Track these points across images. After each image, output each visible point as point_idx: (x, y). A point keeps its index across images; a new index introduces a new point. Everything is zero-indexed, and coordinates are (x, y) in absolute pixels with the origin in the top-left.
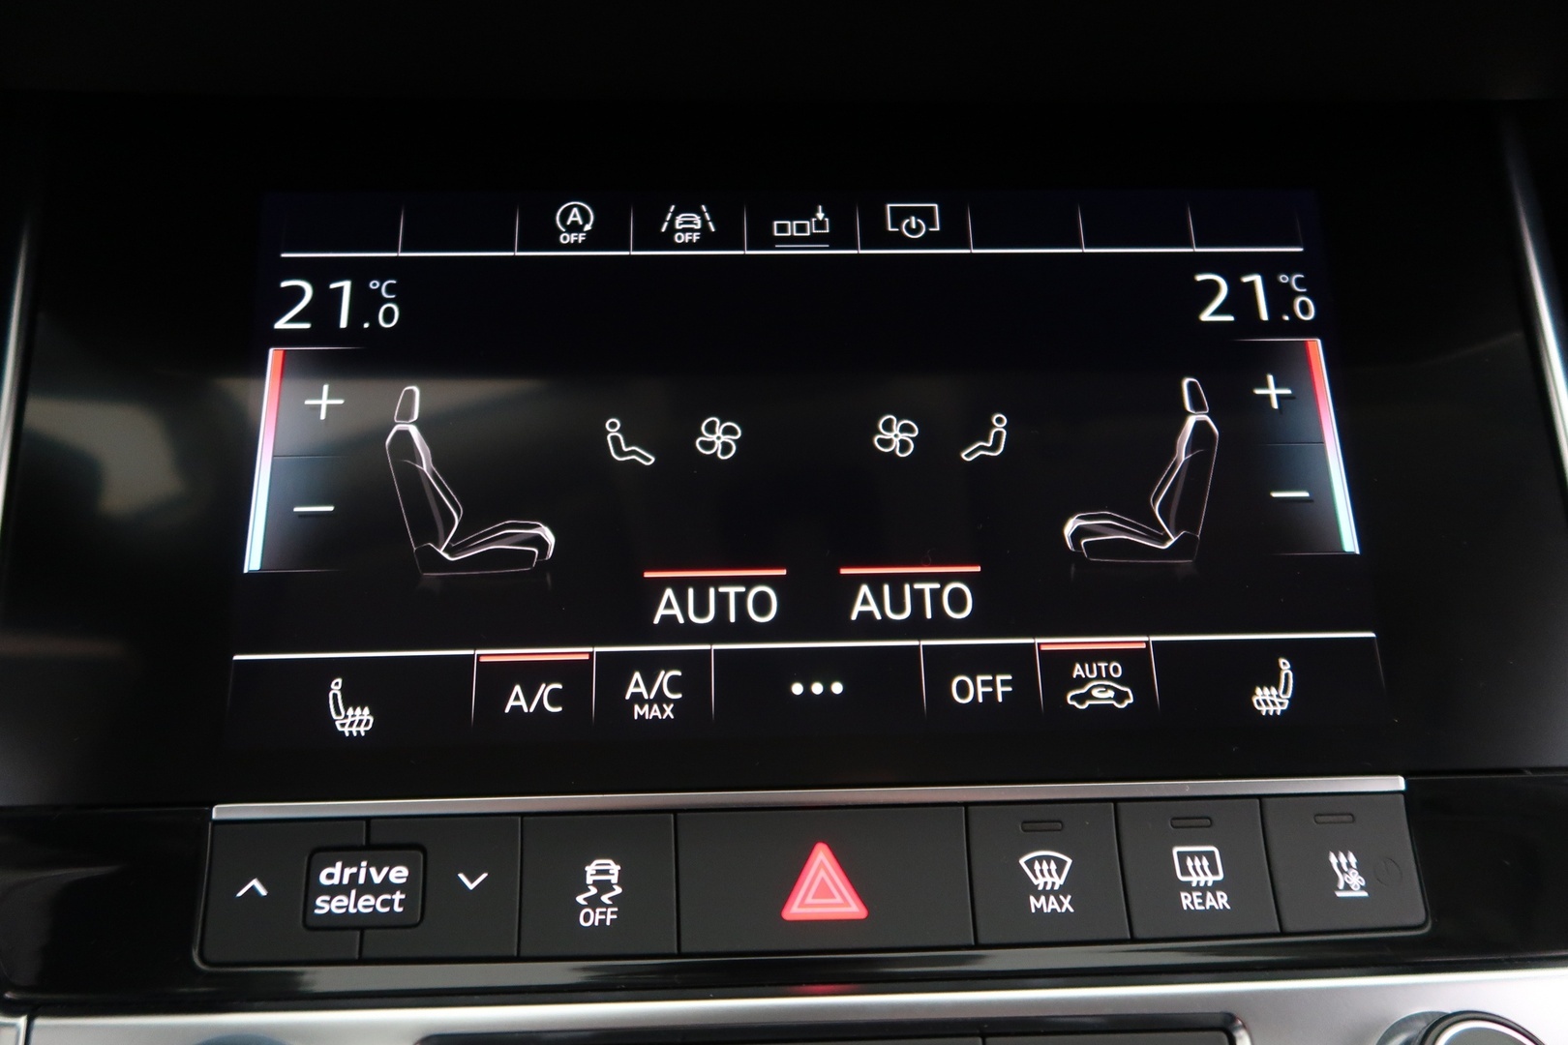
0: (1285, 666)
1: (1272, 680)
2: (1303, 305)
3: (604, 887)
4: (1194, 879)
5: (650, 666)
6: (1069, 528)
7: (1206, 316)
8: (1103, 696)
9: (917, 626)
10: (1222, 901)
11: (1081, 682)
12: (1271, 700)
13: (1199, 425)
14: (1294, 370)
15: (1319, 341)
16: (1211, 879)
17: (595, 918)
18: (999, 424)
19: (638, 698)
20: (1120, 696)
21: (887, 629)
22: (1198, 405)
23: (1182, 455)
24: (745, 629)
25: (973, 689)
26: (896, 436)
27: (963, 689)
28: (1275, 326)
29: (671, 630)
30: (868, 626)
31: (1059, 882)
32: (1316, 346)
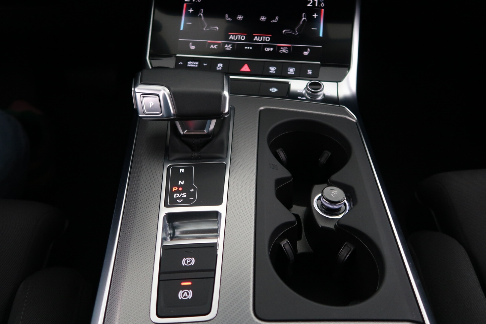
0: (309, 49)
1: (306, 51)
2: (323, 5)
3: (220, 66)
4: (291, 71)
5: (228, 44)
6: (284, 31)
7: (308, 5)
8: (284, 51)
9: (262, 42)
10: (293, 73)
11: (282, 49)
12: (306, 53)
13: (304, 20)
14: (319, 13)
15: (323, 9)
16: (293, 71)
17: (219, 69)
18: (277, 18)
19: (226, 48)
20: (286, 51)
21: (258, 42)
22: (304, 17)
23: (301, 23)
24: (240, 41)
25: (268, 49)
26: (263, 19)
27: (267, 49)
28: (318, 7)
29: (231, 40)
30: (256, 41)
31: (274, 70)
32: (323, 10)
